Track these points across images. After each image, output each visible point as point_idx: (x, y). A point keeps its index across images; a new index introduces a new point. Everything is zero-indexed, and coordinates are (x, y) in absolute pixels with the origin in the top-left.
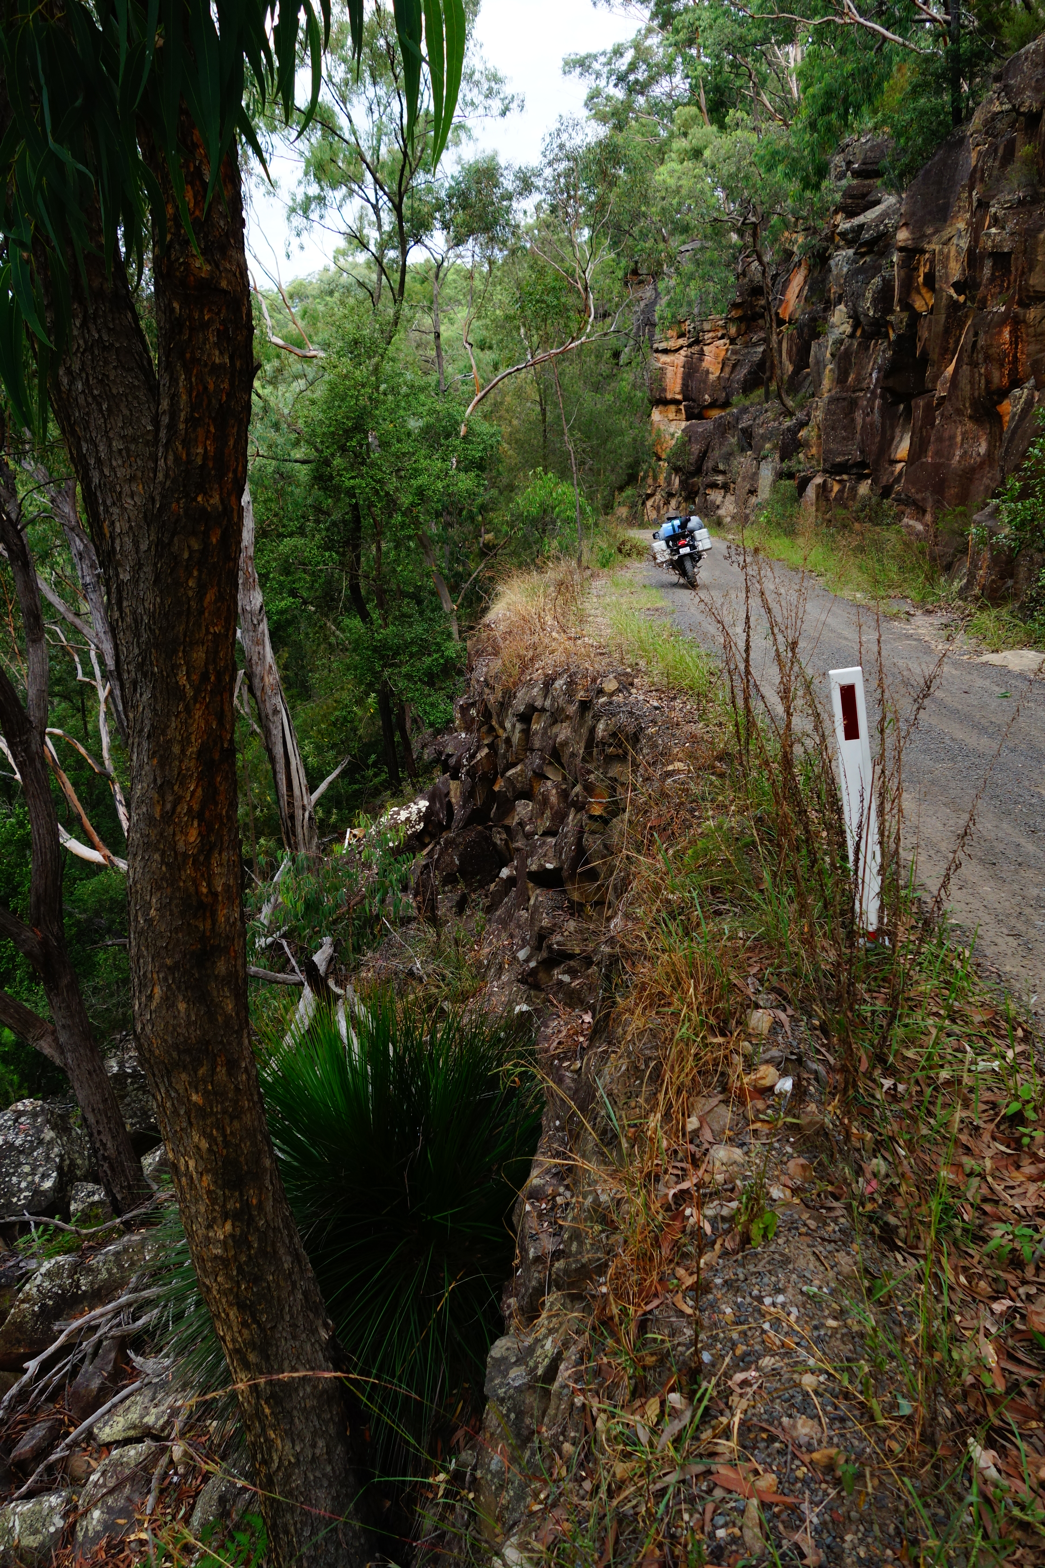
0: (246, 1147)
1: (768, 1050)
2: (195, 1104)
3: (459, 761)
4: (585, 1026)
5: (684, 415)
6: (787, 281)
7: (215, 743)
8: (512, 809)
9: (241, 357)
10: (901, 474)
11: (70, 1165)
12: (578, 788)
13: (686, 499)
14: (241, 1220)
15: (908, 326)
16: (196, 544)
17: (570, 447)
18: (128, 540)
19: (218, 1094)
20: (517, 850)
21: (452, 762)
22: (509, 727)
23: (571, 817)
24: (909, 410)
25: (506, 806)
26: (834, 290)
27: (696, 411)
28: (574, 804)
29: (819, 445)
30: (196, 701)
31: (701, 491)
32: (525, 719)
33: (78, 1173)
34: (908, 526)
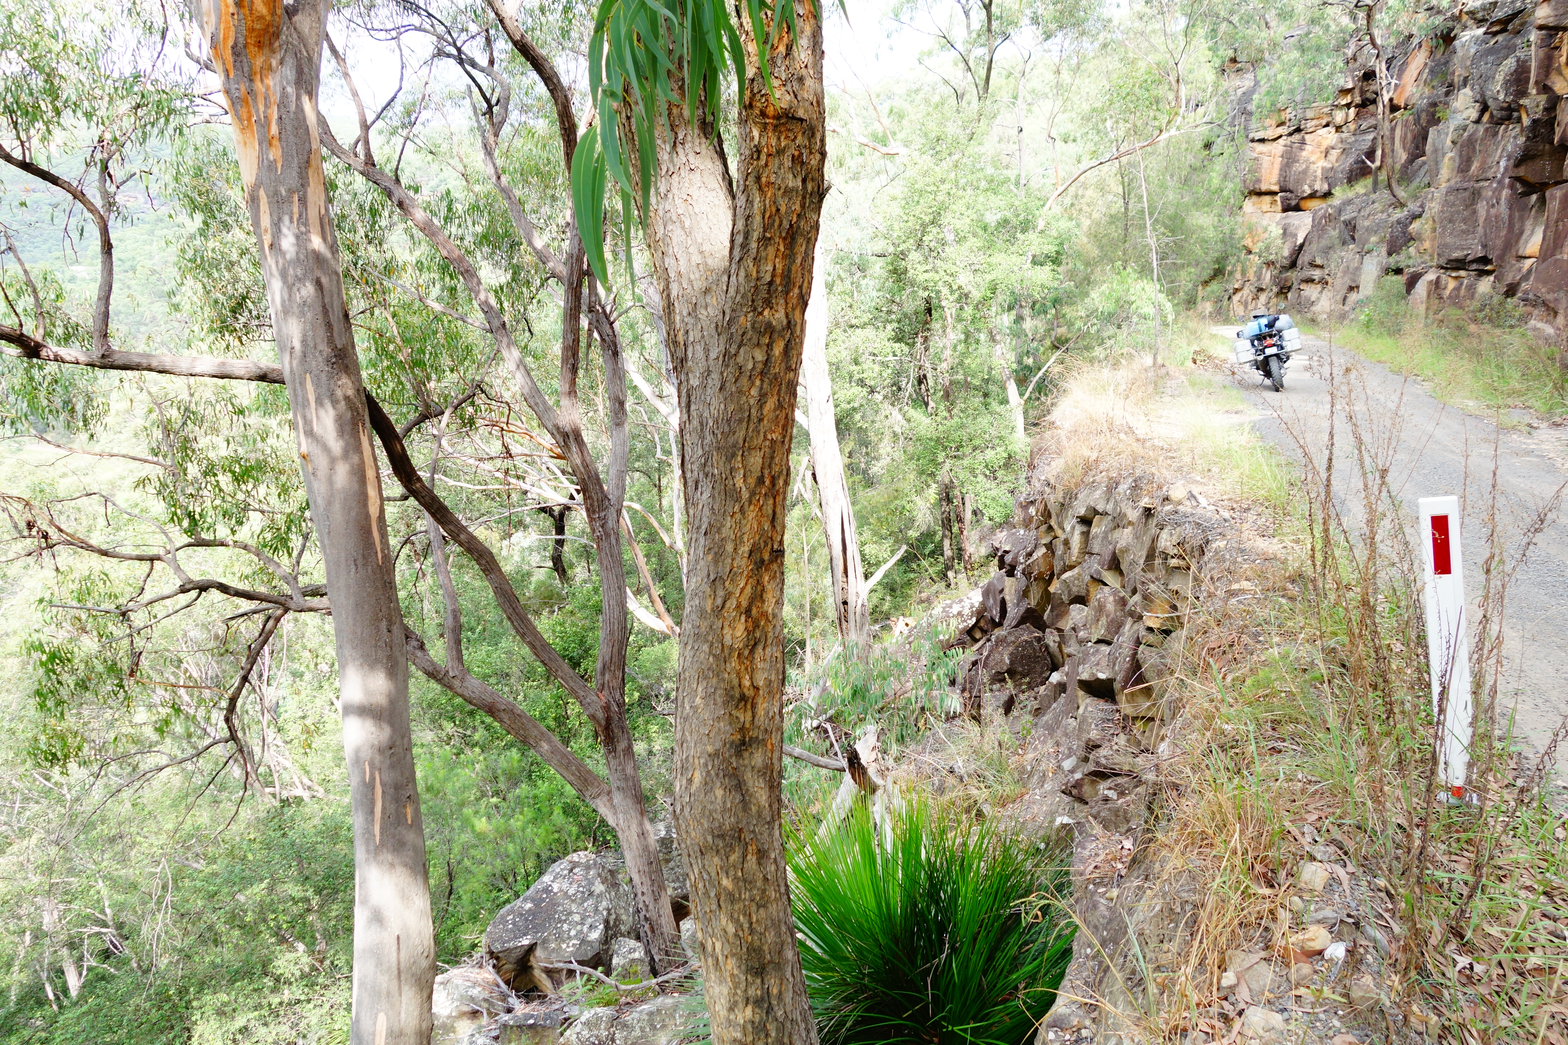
0: (770, 937)
1: (1321, 909)
2: (725, 889)
3: (1015, 558)
4: (1125, 852)
5: (1279, 207)
6: (1405, 64)
7: (766, 544)
8: (1066, 612)
9: (813, 180)
10: (1530, 271)
11: (616, 920)
12: (1137, 598)
13: (1278, 294)
14: (761, 1008)
15: (1545, 109)
16: (760, 356)
17: (1152, 242)
18: (699, 348)
19: (747, 882)
20: (1069, 656)
21: (1008, 558)
22: (1068, 528)
23: (1127, 627)
24: (1542, 201)
25: (1061, 608)
26: (1459, 72)
27: (1293, 203)
28: (1131, 614)
29: (1433, 239)
30: (750, 503)
31: (1295, 286)
32: (1086, 521)
33: (623, 928)
34: (1535, 329)
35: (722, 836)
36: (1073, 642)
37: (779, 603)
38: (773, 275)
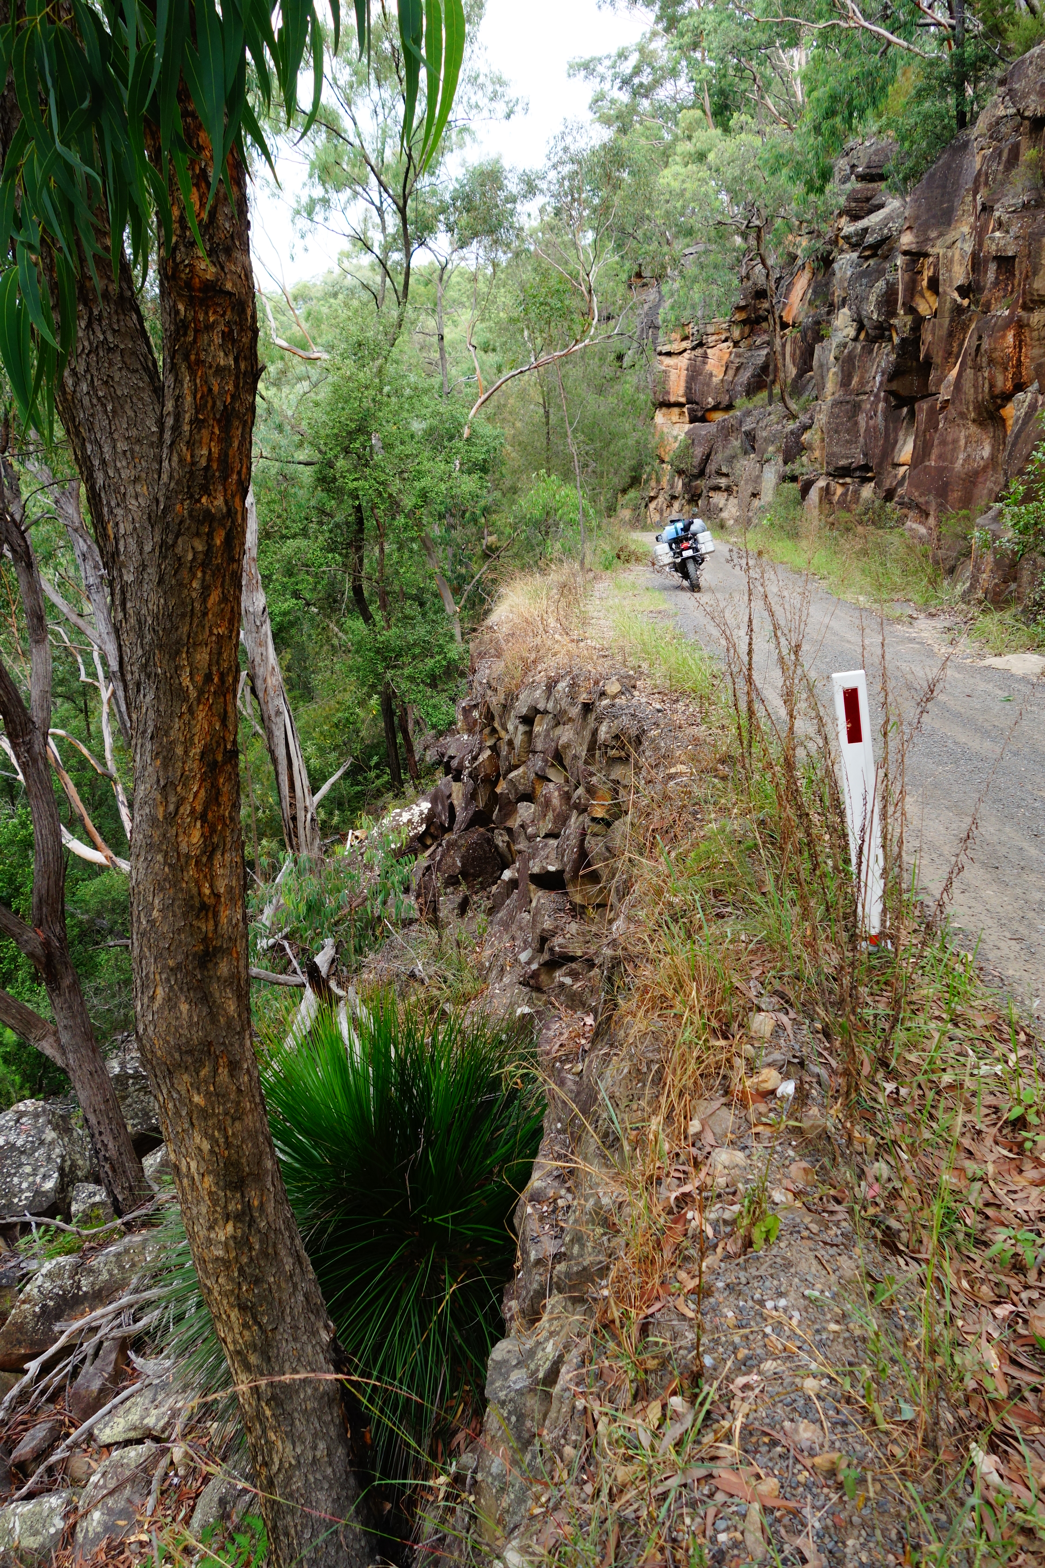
0: (248, 1149)
1: (771, 1053)
2: (197, 1105)
3: (461, 763)
4: (587, 1028)
5: (687, 419)
6: (791, 285)
7: (218, 745)
8: (514, 811)
9: (245, 358)
10: (904, 477)
11: (71, 1166)
12: (581, 791)
13: (689, 502)
14: (241, 1221)
15: (912, 329)
16: (200, 547)
17: (574, 449)
18: (132, 543)
19: (220, 1096)
20: (520, 852)
21: (454, 763)
22: (510, 727)
23: (573, 819)
24: (912, 414)
25: (509, 809)
26: (838, 293)
27: (700, 414)
28: (576, 806)
29: (823, 448)
30: (199, 703)
31: (705, 493)
32: (528, 720)
33: (79, 1173)
34: (911, 529)
35: (190, 1052)
36: (522, 838)
37: (236, 806)
38: (209, 459)
